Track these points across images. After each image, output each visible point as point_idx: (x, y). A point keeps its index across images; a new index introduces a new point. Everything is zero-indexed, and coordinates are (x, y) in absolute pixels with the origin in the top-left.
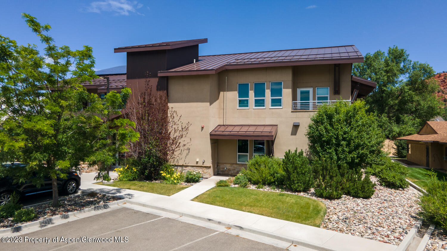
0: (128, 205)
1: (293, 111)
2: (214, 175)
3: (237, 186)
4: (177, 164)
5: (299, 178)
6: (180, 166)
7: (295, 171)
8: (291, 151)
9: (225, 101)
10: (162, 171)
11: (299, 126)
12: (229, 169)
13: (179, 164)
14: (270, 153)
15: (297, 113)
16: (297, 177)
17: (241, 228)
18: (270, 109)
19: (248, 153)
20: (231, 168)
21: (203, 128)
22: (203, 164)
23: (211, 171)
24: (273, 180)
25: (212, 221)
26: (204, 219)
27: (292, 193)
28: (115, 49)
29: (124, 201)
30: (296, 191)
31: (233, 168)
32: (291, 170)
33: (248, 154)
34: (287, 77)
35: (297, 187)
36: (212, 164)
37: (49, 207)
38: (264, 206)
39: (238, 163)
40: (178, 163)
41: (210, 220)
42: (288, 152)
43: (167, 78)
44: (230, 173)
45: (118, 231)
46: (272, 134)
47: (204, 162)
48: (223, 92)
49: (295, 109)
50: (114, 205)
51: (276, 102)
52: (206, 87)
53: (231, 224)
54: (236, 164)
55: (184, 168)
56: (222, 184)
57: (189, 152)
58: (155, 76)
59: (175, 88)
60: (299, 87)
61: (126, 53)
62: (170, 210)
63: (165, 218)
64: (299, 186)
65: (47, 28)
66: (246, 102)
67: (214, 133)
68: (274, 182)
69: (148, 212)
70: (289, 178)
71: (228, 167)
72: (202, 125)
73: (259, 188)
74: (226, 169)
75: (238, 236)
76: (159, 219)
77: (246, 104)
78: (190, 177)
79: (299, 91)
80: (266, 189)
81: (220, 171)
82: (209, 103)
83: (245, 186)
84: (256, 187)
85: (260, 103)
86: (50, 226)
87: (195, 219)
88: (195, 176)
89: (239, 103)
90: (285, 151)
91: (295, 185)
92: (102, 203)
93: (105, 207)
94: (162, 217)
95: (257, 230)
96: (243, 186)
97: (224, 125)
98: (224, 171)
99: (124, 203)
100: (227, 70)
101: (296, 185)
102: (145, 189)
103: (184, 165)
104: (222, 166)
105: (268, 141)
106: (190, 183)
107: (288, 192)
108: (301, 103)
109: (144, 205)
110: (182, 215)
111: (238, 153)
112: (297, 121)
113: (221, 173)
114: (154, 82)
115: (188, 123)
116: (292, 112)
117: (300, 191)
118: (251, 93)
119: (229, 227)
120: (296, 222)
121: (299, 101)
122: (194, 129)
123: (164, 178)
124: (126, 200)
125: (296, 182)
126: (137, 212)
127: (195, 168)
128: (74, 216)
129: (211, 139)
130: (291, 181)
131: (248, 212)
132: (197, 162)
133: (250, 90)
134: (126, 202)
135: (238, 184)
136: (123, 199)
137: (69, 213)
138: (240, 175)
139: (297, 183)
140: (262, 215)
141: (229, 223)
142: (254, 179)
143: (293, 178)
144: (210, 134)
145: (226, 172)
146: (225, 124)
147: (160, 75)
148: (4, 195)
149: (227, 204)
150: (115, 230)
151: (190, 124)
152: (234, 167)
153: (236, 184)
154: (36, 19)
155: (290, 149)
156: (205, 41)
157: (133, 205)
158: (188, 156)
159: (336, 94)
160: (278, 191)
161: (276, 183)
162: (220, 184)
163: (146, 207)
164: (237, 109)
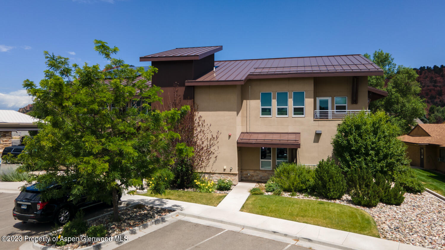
0: (181, 218)
1: (315, 119)
2: (239, 181)
3: (269, 193)
4: (204, 172)
5: (334, 187)
6: (207, 173)
7: (331, 180)
8: (324, 160)
9: (248, 108)
10: (196, 179)
11: (321, 134)
12: (252, 175)
13: (207, 172)
14: (293, 158)
15: (319, 122)
16: (332, 186)
17: (310, 240)
18: (293, 117)
19: (271, 159)
20: (254, 174)
21: (230, 136)
22: (230, 172)
23: (237, 178)
24: (304, 188)
25: (277, 233)
26: (269, 231)
27: (328, 201)
28: (140, 58)
29: (176, 213)
30: (331, 199)
31: (256, 174)
32: (326, 178)
33: (271, 161)
34: (309, 88)
35: (333, 195)
36: (238, 171)
37: (112, 222)
38: (314, 216)
39: (261, 169)
40: (205, 170)
41: (275, 232)
42: (322, 161)
43: (194, 87)
44: (253, 179)
45: (197, 247)
46: (298, 142)
47: (231, 170)
48: (246, 101)
50: (170, 218)
51: (299, 111)
52: (233, 97)
53: (298, 236)
54: (260, 170)
55: (211, 175)
56: (256, 192)
57: (216, 160)
58: (182, 84)
59: (201, 98)
60: (318, 96)
61: (151, 62)
62: (229, 223)
63: (229, 231)
64: (334, 194)
65: (115, 51)
66: (268, 111)
67: (240, 141)
68: (306, 190)
69: (208, 225)
70: (324, 186)
71: (251, 174)
72: (230, 133)
73: (292, 195)
74: (250, 175)
75: (310, 248)
76: (222, 232)
77: (268, 112)
78: (223, 184)
79: (318, 99)
80: (301, 197)
81: (243, 177)
82: (236, 113)
83: (279, 194)
84: (289, 195)
85: (282, 112)
86: (125, 242)
87: (258, 232)
88: (227, 184)
89: (262, 111)
90: (320, 161)
91: (331, 193)
92: (157, 217)
93: (163, 220)
94: (225, 230)
95: (327, 242)
96: (277, 194)
97: (247, 133)
98: (247, 177)
99: (176, 215)
100: (250, 79)
101: (332, 193)
102: (185, 198)
103: (212, 172)
104: (245, 172)
105: (292, 149)
106: (223, 191)
107: (323, 199)
108: (320, 112)
109: (199, 217)
110: (244, 227)
111: (260, 160)
112: (319, 129)
113: (244, 179)
114: (181, 90)
115: (218, 132)
116: (314, 120)
117: (335, 199)
118: (274, 102)
119: (297, 239)
120: (354, 232)
121: (318, 111)
122: (223, 137)
123: (197, 187)
124: (178, 212)
125: (332, 190)
126: (197, 225)
127: (222, 175)
128: (141, 232)
129: (237, 147)
130: (326, 189)
131: (304, 222)
132: (225, 170)
133: (273, 99)
134: (178, 214)
135: (271, 192)
136: (174, 211)
137: (136, 228)
138: (270, 183)
139: (333, 191)
140: (319, 225)
141: (296, 236)
142: (286, 187)
143: (329, 187)
144: (237, 142)
145: (249, 178)
146: (248, 131)
147: (187, 84)
149: (278, 215)
150: (193, 245)
151: (220, 133)
152: (257, 173)
153: (269, 192)
154: (106, 43)
156: (220, 48)
157: (186, 217)
158: (215, 164)
159: (354, 103)
160: (313, 198)
161: (309, 190)
162: (254, 192)
163: (200, 219)
164: (260, 117)
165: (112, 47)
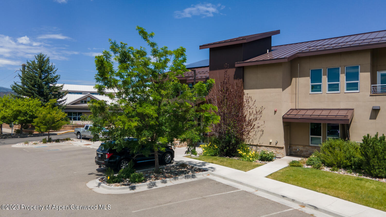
0: (211, 177)
1: (372, 94)
2: (287, 155)
3: (309, 167)
4: (252, 144)
5: (380, 164)
6: (255, 145)
7: (375, 156)
8: (370, 135)
9: (297, 85)
10: (239, 149)
11: (379, 109)
12: (302, 150)
13: (254, 144)
14: (346, 136)
15: (377, 97)
16: (377, 163)
17: (316, 208)
18: (345, 93)
19: (321, 136)
20: (304, 149)
21: (275, 112)
22: (276, 145)
23: (284, 151)
24: (349, 164)
25: (286, 198)
26: (279, 195)
27: (371, 179)
28: (200, 46)
30: (376, 177)
31: (305, 149)
32: (370, 154)
33: (321, 137)
34: (367, 60)
35: (378, 173)
36: (285, 145)
37: (153, 173)
38: (340, 189)
39: (310, 145)
40: (253, 143)
41: (284, 197)
42: (366, 136)
43: (243, 68)
44: (303, 154)
45: (203, 198)
46: (347, 118)
47: (276, 143)
48: (295, 78)
49: (374, 92)
50: (200, 176)
51: (353, 86)
52: (279, 74)
53: (305, 202)
54: (309, 146)
55: (258, 148)
56: (294, 164)
57: (263, 134)
58: (232, 66)
59: (250, 77)
60: (379, 70)
61: (209, 48)
62: (247, 184)
63: (243, 191)
64: (380, 171)
65: (151, 36)
66: (318, 87)
67: (286, 116)
68: (351, 166)
69: (228, 184)
70: (368, 163)
71: (300, 149)
72: (275, 109)
73: (333, 170)
74: (299, 150)
75: (312, 215)
76: (237, 191)
77: (318, 89)
78: (264, 155)
79: (379, 74)
80: (342, 172)
81: (292, 152)
82: (281, 89)
83: (318, 168)
84: (330, 170)
85: (333, 87)
86: (154, 188)
87: (269, 195)
88: (268, 155)
89: (312, 89)
90: (364, 135)
91: (375, 171)
92: (190, 173)
93: (193, 176)
94: (240, 189)
95: (333, 212)
96: (316, 167)
97: (296, 109)
98: (296, 152)
99: (207, 174)
100: (299, 57)
101: (377, 171)
102: (225, 163)
103: (258, 144)
104: (294, 147)
105: (343, 125)
106: (264, 161)
107: (367, 177)
108: (381, 86)
109: (224, 178)
110: (257, 189)
111: (310, 136)
112: (377, 105)
113: (294, 154)
114: (231, 72)
115: (261, 107)
116: (371, 96)
117: (381, 177)
118: (325, 79)
119: (303, 206)
120: (378, 209)
121: (379, 85)
122: (268, 113)
123: (241, 156)
124: (210, 172)
125: (376, 167)
126: (218, 183)
127: (268, 148)
128: (170, 182)
129: (283, 122)
130: (370, 166)
131: (323, 193)
132: (270, 143)
133: (323, 75)
134: (209, 174)
135: (311, 165)
136: (207, 171)
137: (167, 179)
138: (313, 156)
139: (378, 168)
140: (338, 197)
141: (303, 202)
142: (328, 161)
143: (373, 163)
144: (283, 117)
145: (299, 153)
146: (297, 108)
147: (237, 65)
148: (124, 161)
149: (300, 184)
150: (202, 196)
151: (263, 108)
152: (307, 149)
153: (309, 165)
154: (145, 30)
155: (368, 133)
156: (278, 32)
157: (215, 177)
158: (261, 137)
160: (355, 175)
161: (353, 167)
162: (293, 164)
163: (226, 179)
164: (310, 94)
165: (149, 33)
